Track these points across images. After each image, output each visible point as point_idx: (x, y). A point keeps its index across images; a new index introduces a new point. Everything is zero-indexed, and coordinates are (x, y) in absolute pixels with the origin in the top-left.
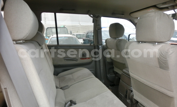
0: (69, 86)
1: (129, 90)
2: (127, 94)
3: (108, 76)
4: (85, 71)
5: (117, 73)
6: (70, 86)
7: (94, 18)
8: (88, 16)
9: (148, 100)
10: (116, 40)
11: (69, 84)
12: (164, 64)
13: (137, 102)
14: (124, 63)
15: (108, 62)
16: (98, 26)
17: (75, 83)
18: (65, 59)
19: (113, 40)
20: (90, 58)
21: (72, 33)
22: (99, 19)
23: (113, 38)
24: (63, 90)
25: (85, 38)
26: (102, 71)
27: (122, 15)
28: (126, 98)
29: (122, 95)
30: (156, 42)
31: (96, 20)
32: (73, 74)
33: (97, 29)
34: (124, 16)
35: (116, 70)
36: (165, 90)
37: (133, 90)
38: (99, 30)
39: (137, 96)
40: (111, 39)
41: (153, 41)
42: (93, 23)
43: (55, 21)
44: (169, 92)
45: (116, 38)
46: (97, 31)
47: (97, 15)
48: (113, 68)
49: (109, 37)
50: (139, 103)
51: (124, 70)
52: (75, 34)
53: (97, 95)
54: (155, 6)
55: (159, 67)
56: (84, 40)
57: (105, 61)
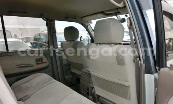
0: (29, 95)
1: (91, 87)
2: (88, 91)
3: (66, 77)
4: (44, 76)
5: (74, 73)
6: (31, 95)
7: (48, 21)
8: (41, 19)
9: (108, 92)
10: (73, 43)
11: (29, 93)
12: (121, 61)
13: (99, 96)
14: (81, 63)
15: (65, 64)
16: (53, 29)
17: (36, 90)
18: (18, 66)
19: (69, 43)
20: (47, 62)
21: (17, 37)
22: (53, 22)
23: (68, 41)
24: (22, 101)
25: (33, 41)
26: (60, 73)
27: (75, 19)
28: (88, 95)
29: (84, 93)
30: (112, 43)
31: (50, 24)
32: (30, 82)
33: (51, 32)
34: (76, 20)
35: (73, 71)
36: (123, 82)
37: (95, 86)
38: (53, 34)
39: (99, 91)
40: (66, 42)
41: (111, 42)
42: (47, 27)
43: (1, 25)
44: (126, 82)
45: (72, 41)
46: (52, 34)
47: (51, 19)
48: (70, 69)
49: (64, 40)
50: (100, 97)
51: (83, 70)
52: (21, 37)
53: (64, 99)
54: (102, 13)
55: (117, 63)
56: (31, 44)
57: (62, 63)
